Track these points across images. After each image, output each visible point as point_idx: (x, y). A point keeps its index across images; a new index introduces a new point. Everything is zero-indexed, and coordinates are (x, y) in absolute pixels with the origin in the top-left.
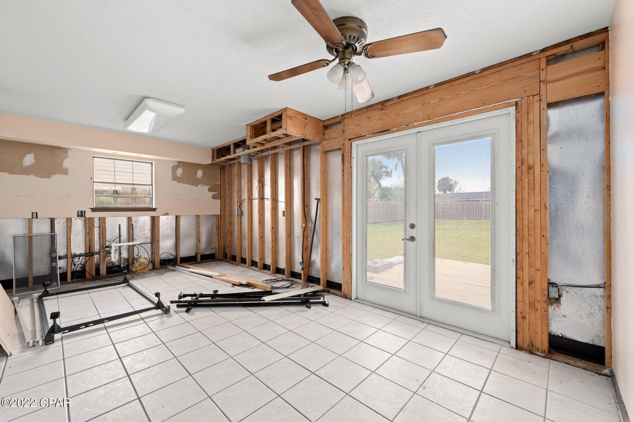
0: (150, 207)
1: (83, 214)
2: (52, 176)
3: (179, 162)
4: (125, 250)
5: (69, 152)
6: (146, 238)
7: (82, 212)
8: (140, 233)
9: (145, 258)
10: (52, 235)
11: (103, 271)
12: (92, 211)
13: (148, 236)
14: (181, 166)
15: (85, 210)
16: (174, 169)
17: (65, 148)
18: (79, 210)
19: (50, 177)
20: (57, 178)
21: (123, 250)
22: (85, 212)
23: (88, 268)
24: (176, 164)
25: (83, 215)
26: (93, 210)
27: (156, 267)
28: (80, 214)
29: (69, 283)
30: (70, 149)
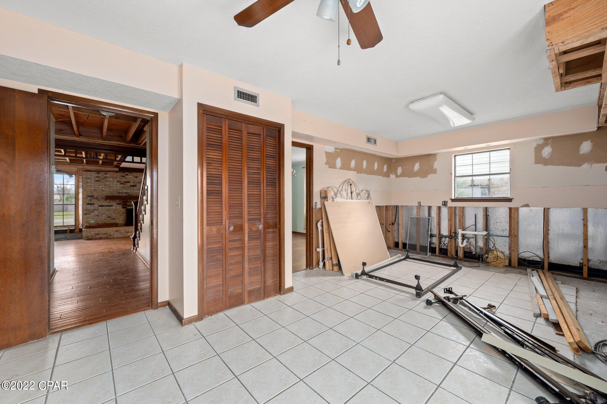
0: (507, 197)
1: (446, 203)
2: (428, 176)
3: (546, 139)
4: (481, 239)
5: (437, 156)
6: (503, 230)
7: (445, 202)
8: (496, 225)
9: (501, 252)
10: (428, 218)
11: (461, 254)
12: (452, 202)
13: (506, 229)
14: (549, 144)
15: (447, 201)
16: (539, 149)
17: (435, 154)
18: (443, 201)
19: (427, 177)
20: (431, 176)
21: (479, 239)
22: (447, 202)
23: (449, 248)
24: (541, 142)
25: (446, 205)
26: (453, 200)
27: (512, 264)
28: (444, 204)
29: (437, 256)
30: (438, 154)
